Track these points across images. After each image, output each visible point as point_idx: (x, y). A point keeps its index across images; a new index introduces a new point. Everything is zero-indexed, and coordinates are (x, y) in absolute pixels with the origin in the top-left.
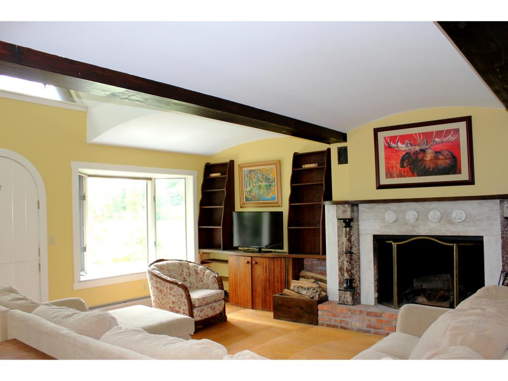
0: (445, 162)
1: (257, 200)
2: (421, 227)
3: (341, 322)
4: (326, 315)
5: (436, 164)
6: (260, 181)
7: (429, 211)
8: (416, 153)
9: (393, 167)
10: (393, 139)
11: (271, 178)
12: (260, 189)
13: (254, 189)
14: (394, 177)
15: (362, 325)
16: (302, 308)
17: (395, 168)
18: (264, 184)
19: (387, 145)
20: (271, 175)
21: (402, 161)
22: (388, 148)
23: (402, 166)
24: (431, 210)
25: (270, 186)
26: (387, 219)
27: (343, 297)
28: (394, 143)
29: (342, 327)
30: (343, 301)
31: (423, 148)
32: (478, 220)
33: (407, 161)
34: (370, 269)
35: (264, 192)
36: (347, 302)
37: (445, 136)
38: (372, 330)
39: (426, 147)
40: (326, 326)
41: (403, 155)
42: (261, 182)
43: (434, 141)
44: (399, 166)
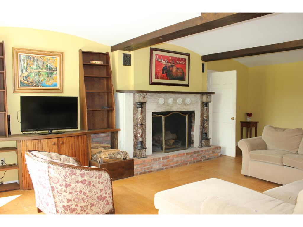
0: (180, 74)
1: (35, 86)
2: (174, 107)
3: (148, 168)
4: (139, 167)
5: (177, 74)
6: (40, 68)
7: (177, 98)
8: (169, 67)
9: (158, 73)
10: (160, 56)
11: (52, 67)
12: (39, 76)
13: (32, 75)
14: (159, 79)
15: (159, 166)
16: (123, 168)
17: (159, 73)
18: (44, 71)
19: (156, 59)
20: (53, 64)
21: (163, 70)
22: (157, 61)
23: (163, 73)
24: (178, 98)
25: (51, 74)
26: (160, 103)
27: (141, 154)
28: (160, 59)
29: (149, 172)
30: (141, 156)
31: (172, 65)
32: (194, 103)
33: (165, 70)
34: (150, 133)
35: (44, 79)
36: (143, 156)
37: (181, 61)
38: (165, 167)
39: (174, 65)
40: (139, 174)
41: (163, 67)
42: (42, 69)
43: (177, 62)
44: (161, 73)
